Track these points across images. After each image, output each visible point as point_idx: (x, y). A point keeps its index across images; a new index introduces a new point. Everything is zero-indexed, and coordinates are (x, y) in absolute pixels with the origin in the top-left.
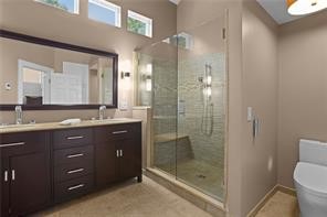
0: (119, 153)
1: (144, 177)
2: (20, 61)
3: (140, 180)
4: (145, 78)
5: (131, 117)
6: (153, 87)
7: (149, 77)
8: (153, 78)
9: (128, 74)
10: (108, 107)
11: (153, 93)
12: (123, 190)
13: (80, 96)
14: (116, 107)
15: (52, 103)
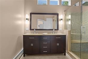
0: (58, 44)
1: (66, 54)
2: (38, 20)
3: (65, 55)
4: (68, 20)
5: (63, 33)
6: (71, 23)
7: (70, 20)
8: (71, 20)
9: (62, 19)
10: (55, 30)
11: (71, 25)
12: (58, 56)
13: (50, 27)
14: (58, 30)
15: (44, 29)
